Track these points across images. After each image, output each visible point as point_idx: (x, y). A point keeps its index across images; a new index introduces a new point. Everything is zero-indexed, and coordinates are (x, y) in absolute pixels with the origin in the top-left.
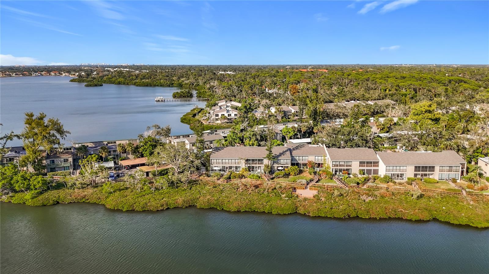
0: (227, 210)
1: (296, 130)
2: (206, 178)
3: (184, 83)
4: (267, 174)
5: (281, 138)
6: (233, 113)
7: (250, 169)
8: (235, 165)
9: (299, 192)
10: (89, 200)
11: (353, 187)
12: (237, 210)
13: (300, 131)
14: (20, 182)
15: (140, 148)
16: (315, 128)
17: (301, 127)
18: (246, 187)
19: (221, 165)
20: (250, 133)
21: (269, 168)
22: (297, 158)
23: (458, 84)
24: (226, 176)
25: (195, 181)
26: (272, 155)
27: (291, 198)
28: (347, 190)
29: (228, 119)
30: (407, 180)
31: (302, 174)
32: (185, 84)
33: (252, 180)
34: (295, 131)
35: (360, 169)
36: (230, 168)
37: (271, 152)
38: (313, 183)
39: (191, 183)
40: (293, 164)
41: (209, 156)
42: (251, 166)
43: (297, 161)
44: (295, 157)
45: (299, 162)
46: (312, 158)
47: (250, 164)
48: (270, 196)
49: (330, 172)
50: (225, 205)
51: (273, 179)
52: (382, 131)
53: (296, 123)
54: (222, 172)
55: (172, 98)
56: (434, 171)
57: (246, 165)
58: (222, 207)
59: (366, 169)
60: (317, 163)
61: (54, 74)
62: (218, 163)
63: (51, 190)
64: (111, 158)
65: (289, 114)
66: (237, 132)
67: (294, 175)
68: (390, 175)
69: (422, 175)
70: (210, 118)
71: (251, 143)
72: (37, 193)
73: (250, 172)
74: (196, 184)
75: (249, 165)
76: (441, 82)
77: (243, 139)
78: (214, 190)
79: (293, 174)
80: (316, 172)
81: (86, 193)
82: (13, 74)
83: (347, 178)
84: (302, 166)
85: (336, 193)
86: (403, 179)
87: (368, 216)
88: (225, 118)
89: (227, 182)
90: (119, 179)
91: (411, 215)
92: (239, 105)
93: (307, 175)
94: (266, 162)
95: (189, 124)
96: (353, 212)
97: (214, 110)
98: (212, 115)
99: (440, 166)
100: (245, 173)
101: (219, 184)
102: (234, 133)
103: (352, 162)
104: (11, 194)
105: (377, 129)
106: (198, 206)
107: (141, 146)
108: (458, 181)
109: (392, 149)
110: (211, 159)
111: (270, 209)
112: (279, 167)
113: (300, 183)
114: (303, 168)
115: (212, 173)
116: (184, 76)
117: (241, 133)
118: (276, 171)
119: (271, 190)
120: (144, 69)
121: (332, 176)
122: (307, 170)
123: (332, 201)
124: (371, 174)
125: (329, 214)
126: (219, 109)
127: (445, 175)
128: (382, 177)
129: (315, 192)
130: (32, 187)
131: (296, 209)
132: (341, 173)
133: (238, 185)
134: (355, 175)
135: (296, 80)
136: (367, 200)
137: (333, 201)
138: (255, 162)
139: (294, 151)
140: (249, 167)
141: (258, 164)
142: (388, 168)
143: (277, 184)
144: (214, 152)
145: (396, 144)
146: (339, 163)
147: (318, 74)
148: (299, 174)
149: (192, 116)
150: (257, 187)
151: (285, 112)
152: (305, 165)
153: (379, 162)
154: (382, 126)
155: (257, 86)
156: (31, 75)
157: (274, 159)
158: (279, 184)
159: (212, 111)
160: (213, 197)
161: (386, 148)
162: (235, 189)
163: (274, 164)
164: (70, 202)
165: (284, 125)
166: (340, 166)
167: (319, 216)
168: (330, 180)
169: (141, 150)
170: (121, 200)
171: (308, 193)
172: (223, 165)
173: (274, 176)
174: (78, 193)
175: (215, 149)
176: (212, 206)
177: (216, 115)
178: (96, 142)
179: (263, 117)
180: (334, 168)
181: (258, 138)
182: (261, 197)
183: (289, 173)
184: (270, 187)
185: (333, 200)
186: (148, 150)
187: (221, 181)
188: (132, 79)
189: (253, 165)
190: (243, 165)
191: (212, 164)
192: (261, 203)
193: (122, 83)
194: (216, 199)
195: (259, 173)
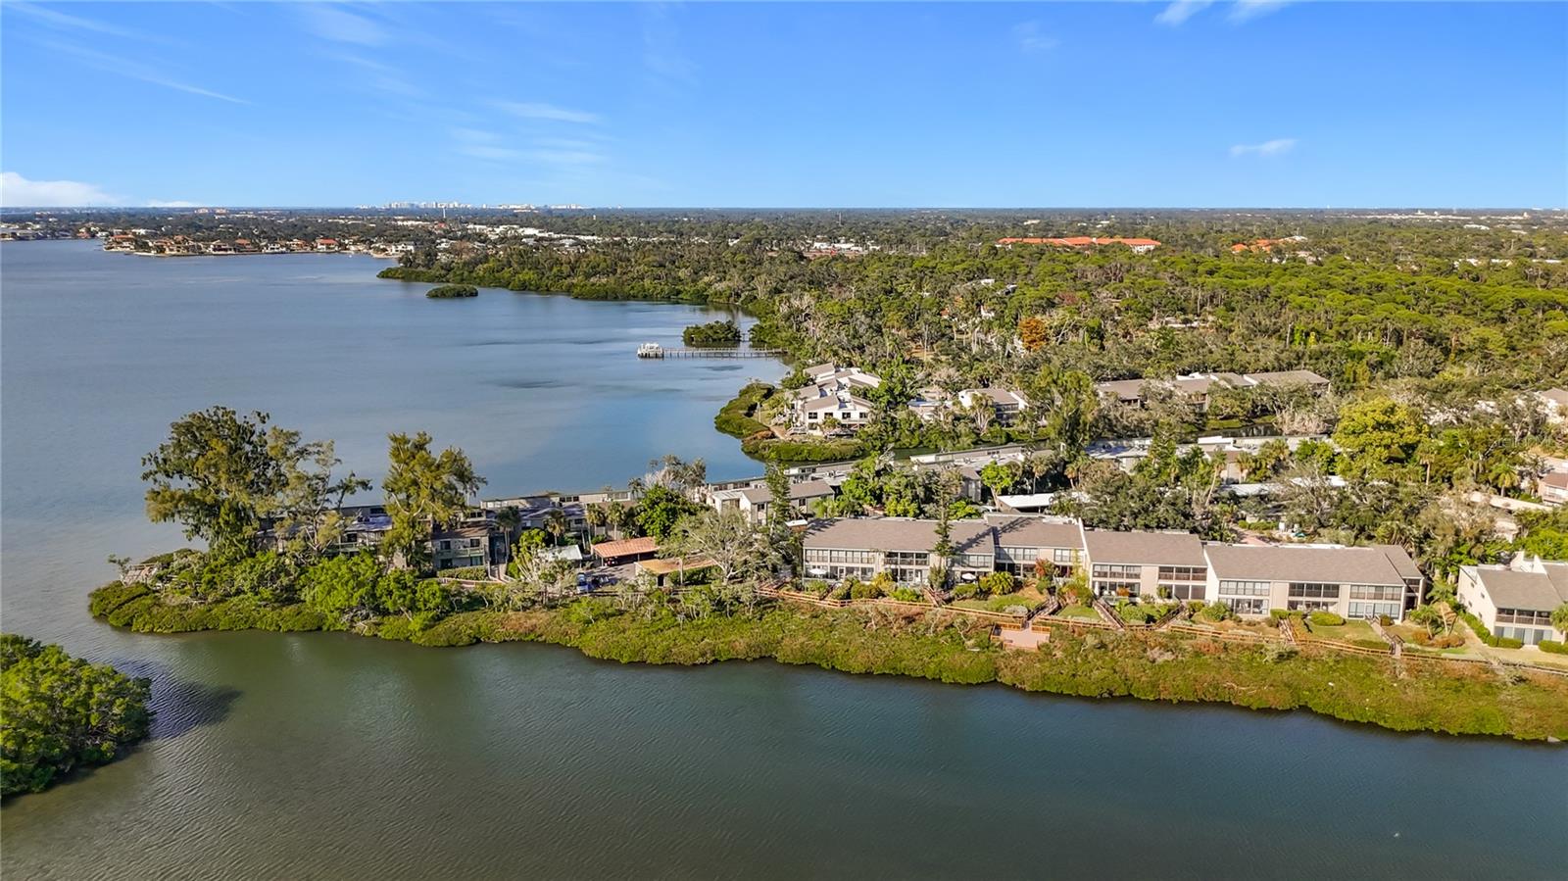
0: (843, 669)
1: (1020, 472)
2: (792, 593)
3: (711, 291)
4: (937, 590)
5: (979, 491)
6: (857, 411)
7: (895, 576)
8: (861, 566)
9: (1006, 634)
10: (544, 637)
11: (1134, 628)
12: (865, 670)
13: (1029, 474)
14: (396, 593)
15: (639, 514)
16: (1071, 465)
17: (1033, 465)
18: (887, 620)
19: (828, 564)
20: (899, 480)
21: (942, 575)
22: (1012, 551)
23: (1544, 312)
24: (839, 591)
25: (769, 601)
26: (950, 544)
27: (986, 649)
28: (1119, 634)
29: (843, 426)
30: (1269, 615)
31: (1021, 591)
32: (716, 294)
33: (900, 601)
34: (1016, 474)
35: (1160, 585)
36: (850, 570)
37: (947, 537)
38: (1044, 614)
39: (762, 606)
40: (999, 568)
41: (800, 540)
42: (899, 568)
43: (1011, 560)
44: (1006, 550)
45: (1016, 562)
46: (1046, 554)
47: (896, 564)
48: (939, 641)
49: (1087, 589)
50: (838, 658)
51: (949, 601)
52: (1252, 476)
53: (1023, 451)
54: (831, 582)
55: (683, 343)
56: (1337, 597)
57: (888, 566)
58: (832, 662)
59: (1176, 586)
60: (1058, 567)
61: (324, 247)
62: (821, 559)
63: (457, 613)
64: (572, 538)
65: (1011, 412)
66: (867, 477)
67: (1000, 594)
68: (1230, 603)
69: (1308, 606)
70: (794, 420)
71: (900, 508)
72: (432, 617)
73: (897, 582)
74: (772, 606)
75: (893, 567)
76: (1490, 308)
77: (881, 495)
78: (813, 622)
79: (999, 591)
80: (1054, 588)
81: (534, 621)
82: (207, 247)
83: (1126, 605)
84: (1022, 572)
85: (1091, 640)
86: (1261, 612)
87: (1152, 696)
88: (834, 424)
89: (842, 606)
90: (600, 590)
91: (1251, 696)
92: (873, 381)
93: (1032, 595)
94: (934, 560)
95: (739, 435)
96: (1120, 686)
97: (805, 398)
98: (799, 412)
99: (1352, 586)
100: (884, 584)
101: (824, 608)
102: (858, 479)
103: (1140, 566)
104: (374, 619)
105: (1239, 471)
106: (780, 658)
107: (641, 511)
108: (1397, 622)
109: (1265, 529)
110: (806, 548)
111: (937, 671)
112: (966, 572)
113: (1011, 613)
114: (1025, 576)
115: (806, 581)
116: (711, 268)
117: (876, 479)
118: (957, 582)
119: (942, 629)
120: (584, 230)
121: (1090, 600)
122: (1034, 581)
123: (1079, 659)
124: (1187, 598)
125: (1068, 688)
126: (818, 397)
127: (1366, 607)
128: (1211, 605)
129: (1043, 637)
130: (420, 605)
131: (996, 674)
132: (1113, 593)
133: (868, 613)
134: (1147, 598)
135: (1043, 299)
136: (1160, 660)
137: (1082, 659)
138: (908, 560)
139: (1003, 534)
140: (895, 571)
141: (917, 565)
142: (1225, 585)
143: (958, 614)
144: (811, 531)
145: (1278, 518)
146: (1111, 570)
147: (1119, 265)
148: (1014, 591)
149: (745, 412)
150: (910, 619)
151: (998, 408)
152: (1029, 569)
153: (1205, 569)
154: (1253, 465)
155: (926, 316)
156: (260, 249)
157: (954, 554)
158: (962, 615)
159: (800, 402)
160: (811, 639)
161: (1250, 525)
162: (860, 623)
163: (953, 567)
164: (505, 641)
165: (989, 454)
166: (1113, 575)
167: (1045, 691)
168: (1086, 609)
169: (640, 520)
170: (614, 639)
171: (1027, 639)
172: (833, 564)
173: (952, 593)
174: (517, 622)
175: (813, 524)
176: (810, 660)
177: (810, 414)
178: (533, 497)
179: (938, 422)
180: (1099, 580)
181: (918, 493)
182: (918, 643)
183: (990, 589)
184: (940, 622)
185: (1080, 656)
186: (658, 521)
187: (829, 602)
188: (560, 277)
189: (903, 567)
190: (880, 566)
191: (807, 561)
192: (917, 657)
193: (532, 287)
194: (818, 644)
195: (916, 585)
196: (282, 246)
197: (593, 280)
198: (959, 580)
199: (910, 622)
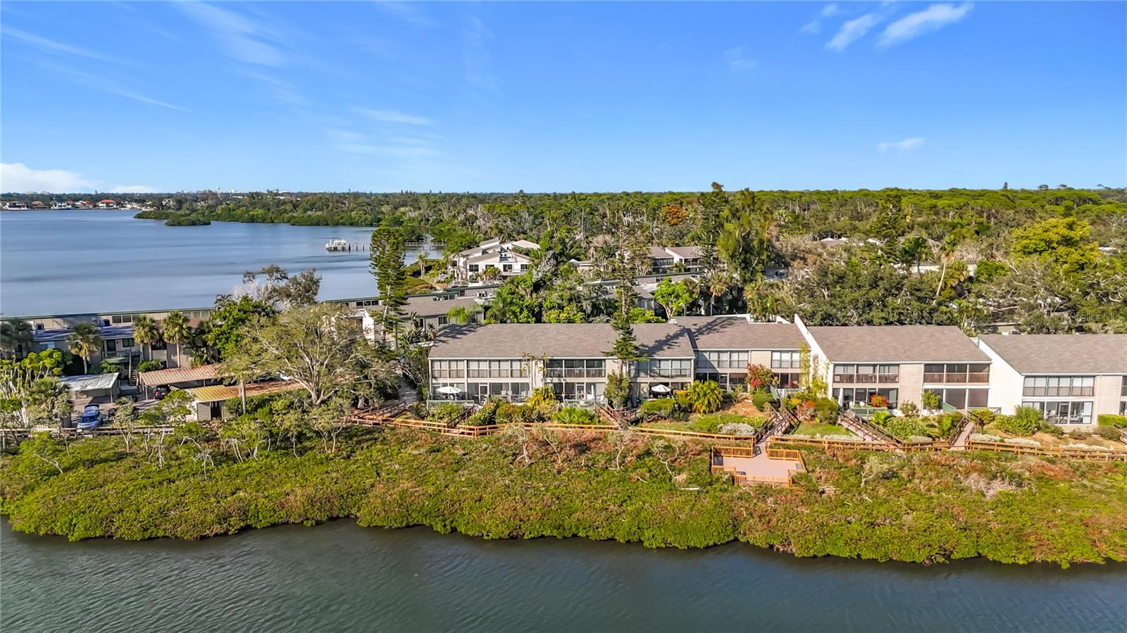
0: (470, 533)
1: (697, 291)
2: (412, 422)
3: (406, 218)
4: (618, 408)
5: (652, 311)
7: (561, 392)
8: (510, 381)
9: (731, 464)
12: (507, 532)
15: (210, 331)
16: (748, 288)
17: (710, 284)
18: (547, 450)
19: (464, 380)
20: (560, 294)
21: (625, 384)
22: (714, 357)
24: (478, 416)
25: (369, 431)
26: (635, 343)
27: (709, 487)
28: (904, 457)
29: (504, 277)
30: (1095, 423)
31: (732, 409)
33: (567, 425)
34: (694, 293)
35: (926, 391)
36: (497, 388)
37: (631, 333)
38: (776, 434)
39: (355, 439)
40: (698, 377)
41: (426, 351)
42: (564, 382)
43: (714, 368)
44: (706, 355)
45: (720, 371)
46: (760, 358)
47: (560, 376)
48: (630, 479)
49: (826, 400)
50: (463, 515)
51: (638, 421)
54: (467, 404)
57: (549, 380)
58: (452, 522)
59: (948, 390)
60: (776, 375)
62: (454, 374)
64: (111, 364)
65: (666, 266)
66: (524, 293)
67: (704, 412)
68: (1037, 407)
70: (456, 276)
71: (564, 316)
73: (561, 401)
74: (371, 439)
75: (556, 380)
77: (540, 312)
78: (430, 458)
79: (704, 408)
80: (778, 401)
83: (888, 419)
84: (729, 384)
85: (876, 465)
86: (1081, 421)
87: (1022, 556)
88: (496, 275)
89: (481, 434)
92: (535, 246)
93: (749, 410)
94: (612, 366)
97: (468, 256)
98: (461, 267)
100: (543, 404)
101: (453, 439)
102: (513, 294)
103: (898, 365)
106: (364, 516)
110: (432, 361)
111: (634, 529)
112: (657, 384)
113: (730, 434)
114: (734, 389)
115: (433, 405)
117: (534, 295)
118: (645, 398)
119: (634, 459)
121: (833, 414)
122: (747, 395)
123: (866, 497)
124: (965, 406)
125: (868, 548)
126: (481, 255)
128: (1007, 413)
129: (793, 466)
131: (736, 528)
132: (862, 404)
133: (517, 442)
134: (910, 410)
136: (992, 494)
137: (871, 498)
138: (577, 370)
139: (701, 337)
140: (558, 386)
141: (588, 376)
142: (1030, 383)
143: (655, 438)
144: (442, 338)
146: (857, 372)
148: (723, 408)
150: (582, 447)
152: (739, 380)
153: (989, 364)
156: (50, 206)
157: (640, 358)
158: (661, 438)
160: (421, 483)
162: (506, 457)
163: (639, 376)
166: (860, 379)
167: (829, 556)
168: (830, 426)
169: (211, 338)
172: (471, 380)
173: (640, 412)
175: (447, 330)
176: (416, 518)
177: (472, 267)
178: (76, 316)
180: (842, 386)
181: (584, 308)
182: (598, 482)
183: (691, 406)
184: (628, 450)
185: (865, 492)
187: (461, 430)
188: (285, 212)
189: (569, 380)
190: (536, 379)
191: (434, 377)
192: (598, 504)
193: (259, 220)
194: (431, 490)
195: (589, 404)
196: (68, 204)
197: (309, 213)
198: (647, 395)
199: (583, 452)
